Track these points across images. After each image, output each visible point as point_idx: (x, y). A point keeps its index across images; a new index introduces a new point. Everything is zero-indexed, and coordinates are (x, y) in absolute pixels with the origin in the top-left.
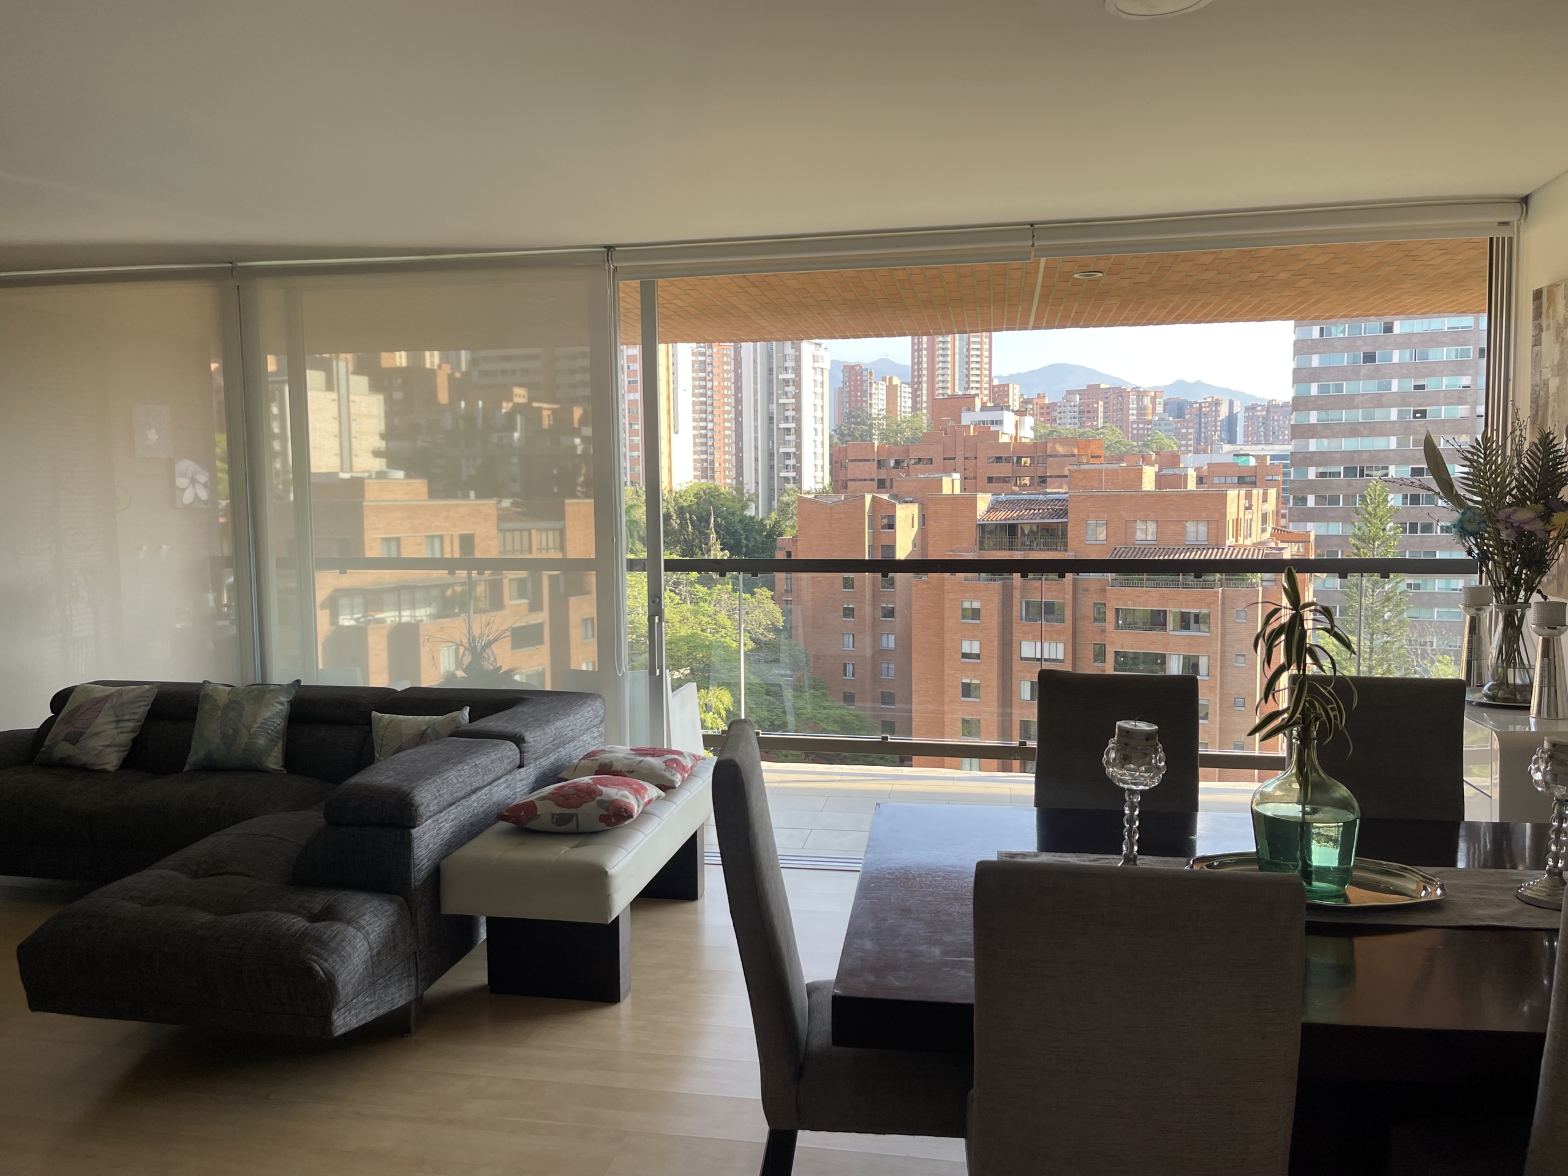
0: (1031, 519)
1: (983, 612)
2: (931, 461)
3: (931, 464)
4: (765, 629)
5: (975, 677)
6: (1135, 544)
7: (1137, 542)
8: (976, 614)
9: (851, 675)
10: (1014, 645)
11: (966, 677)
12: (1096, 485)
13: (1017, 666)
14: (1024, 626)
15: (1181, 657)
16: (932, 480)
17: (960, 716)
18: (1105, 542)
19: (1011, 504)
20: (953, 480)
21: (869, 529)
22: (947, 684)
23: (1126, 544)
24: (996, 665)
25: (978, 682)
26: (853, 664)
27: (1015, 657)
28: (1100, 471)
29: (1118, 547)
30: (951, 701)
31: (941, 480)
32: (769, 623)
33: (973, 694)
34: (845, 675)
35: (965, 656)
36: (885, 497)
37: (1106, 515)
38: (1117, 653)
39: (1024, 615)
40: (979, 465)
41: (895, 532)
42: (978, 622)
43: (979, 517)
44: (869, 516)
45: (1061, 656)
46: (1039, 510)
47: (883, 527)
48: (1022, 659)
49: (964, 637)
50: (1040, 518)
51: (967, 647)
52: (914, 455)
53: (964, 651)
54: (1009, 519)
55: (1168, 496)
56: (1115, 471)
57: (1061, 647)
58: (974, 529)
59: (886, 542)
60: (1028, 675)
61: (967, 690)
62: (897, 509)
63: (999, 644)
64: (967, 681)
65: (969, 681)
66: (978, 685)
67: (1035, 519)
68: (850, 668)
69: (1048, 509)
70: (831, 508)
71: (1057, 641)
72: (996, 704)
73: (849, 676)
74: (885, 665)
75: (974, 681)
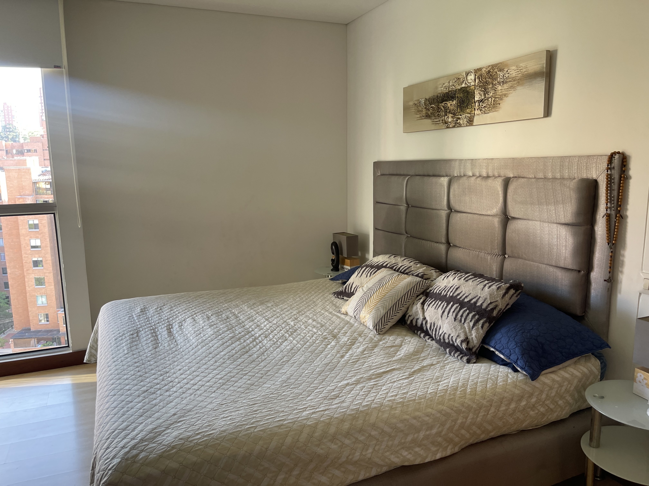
1: (40, 225)
5: (39, 257)
8: (36, 226)
11: (35, 257)
17: (33, 276)
22: (24, 262)
24: (51, 250)
25: (41, 259)
30: (27, 270)
33: (39, 266)
35: (33, 247)
42: (38, 230)
49: (31, 238)
51: (33, 244)
58: (32, 184)
61: (36, 264)
63: (50, 240)
64: (36, 259)
66: (41, 261)
72: (51, 269)
75: (40, 259)
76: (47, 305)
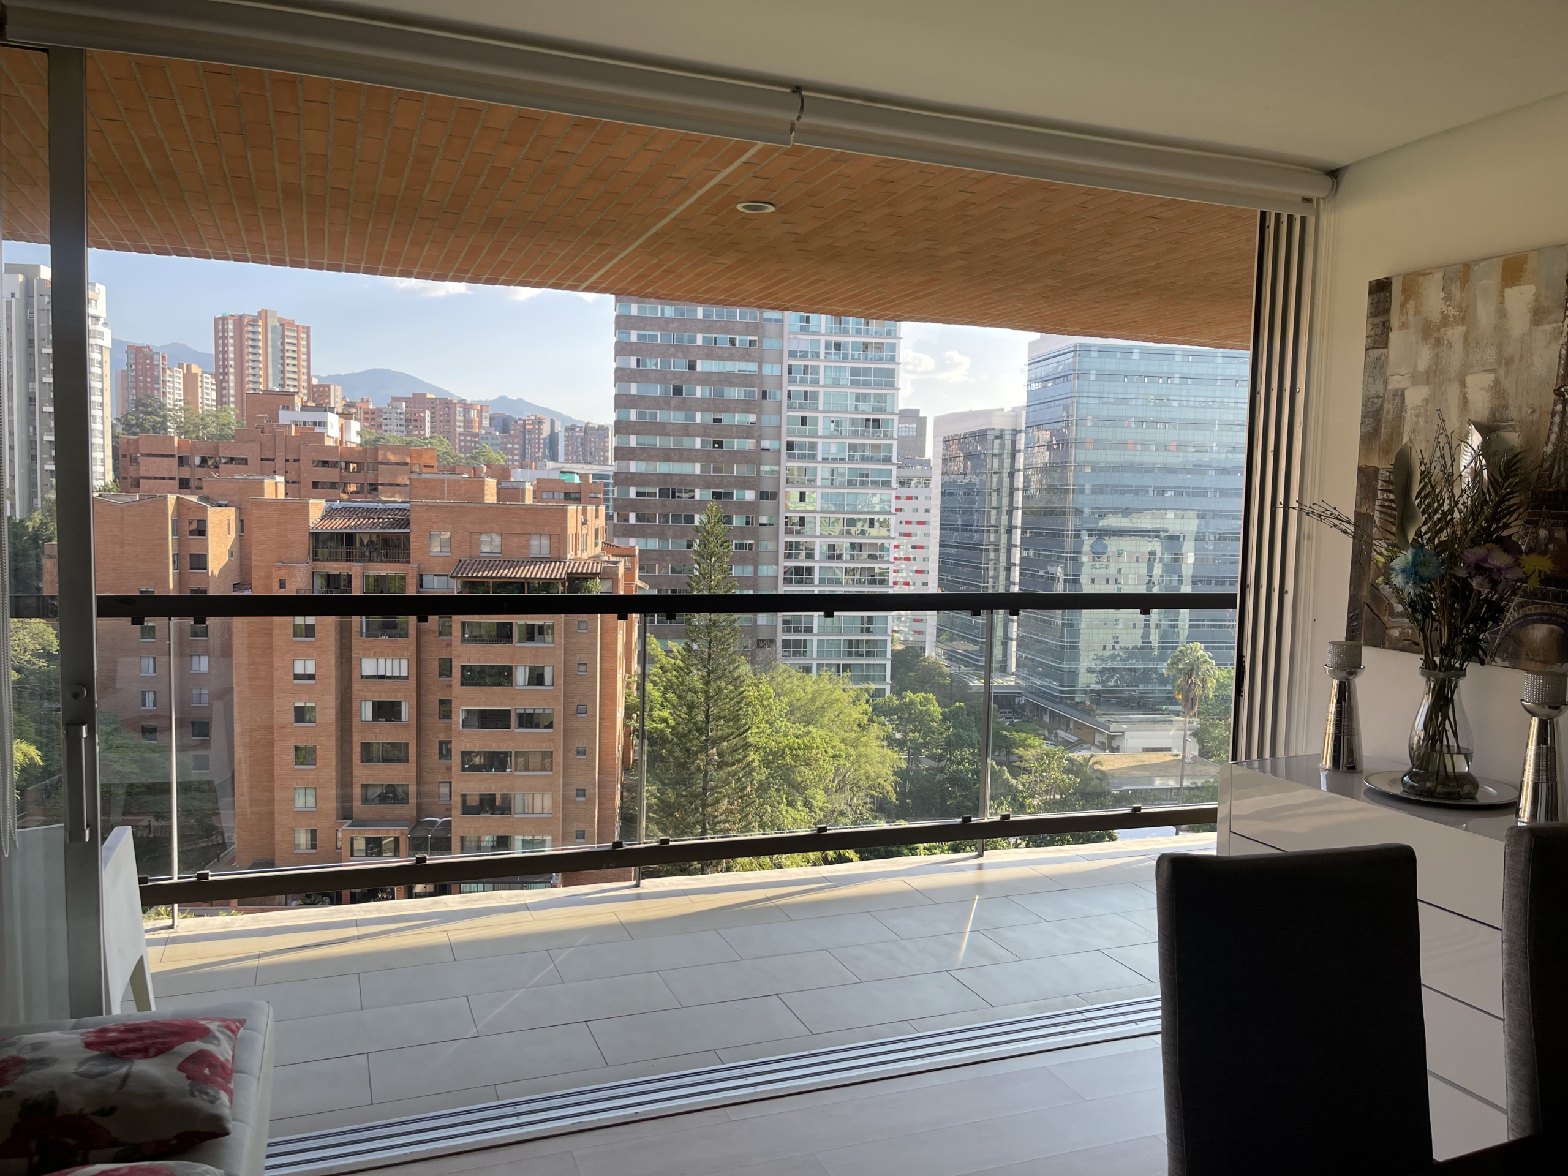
0: (371, 528)
1: (318, 628)
2: (245, 461)
3: (247, 464)
4: (31, 655)
5: (310, 701)
6: (479, 557)
7: (482, 555)
8: (310, 631)
9: (152, 705)
10: (354, 662)
11: (300, 700)
12: (438, 495)
13: (357, 685)
14: (364, 642)
15: (527, 669)
16: (252, 481)
17: (293, 742)
18: (449, 554)
19: (347, 512)
20: (276, 483)
21: (173, 534)
22: (276, 709)
23: (471, 556)
24: (334, 685)
25: (313, 705)
26: (155, 693)
27: (356, 676)
28: (443, 481)
29: (463, 559)
30: (282, 728)
31: (262, 482)
32: (38, 647)
33: (307, 718)
34: (144, 705)
35: (297, 677)
36: (194, 499)
37: (450, 526)
38: (463, 667)
39: (364, 631)
40: (302, 468)
41: (207, 539)
42: (313, 639)
43: (312, 525)
44: (173, 521)
45: (404, 673)
46: (379, 519)
47: (192, 533)
48: (362, 677)
49: (298, 656)
50: (381, 528)
51: (299, 668)
52: (225, 453)
53: (296, 672)
54: (346, 528)
55: (511, 509)
56: (457, 481)
57: (404, 663)
58: (307, 537)
59: (195, 550)
60: (370, 695)
61: (300, 714)
62: (209, 513)
63: (336, 662)
65: (302, 704)
66: (313, 708)
67: (375, 528)
68: (150, 697)
69: (389, 519)
70: (122, 510)
71: (400, 658)
72: (334, 727)
73: (149, 705)
74: (196, 691)
75: (308, 705)
76: (315, 809)
